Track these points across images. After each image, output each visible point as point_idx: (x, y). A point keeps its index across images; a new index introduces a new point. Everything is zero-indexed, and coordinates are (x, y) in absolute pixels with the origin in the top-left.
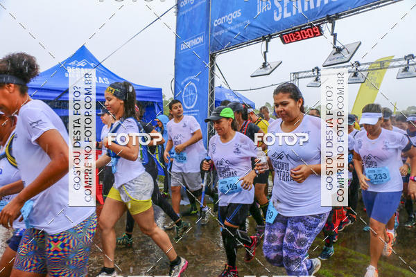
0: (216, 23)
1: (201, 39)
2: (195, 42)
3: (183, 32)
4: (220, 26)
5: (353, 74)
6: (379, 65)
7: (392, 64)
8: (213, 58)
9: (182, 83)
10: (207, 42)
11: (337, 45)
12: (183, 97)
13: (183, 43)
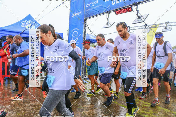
0: (87, 6)
1: (80, 12)
2: (78, 14)
3: (73, 9)
4: (89, 7)
6: (155, 26)
7: (160, 26)
9: (72, 31)
10: (83, 14)
11: (138, 15)
12: (72, 37)
13: (73, 14)
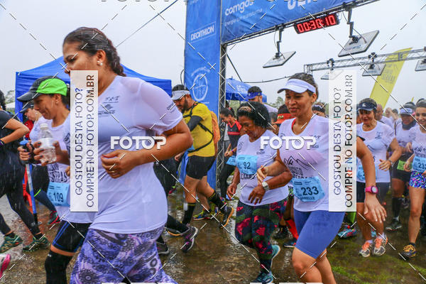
0: (228, 12)
1: (212, 29)
2: (205, 32)
3: (193, 22)
4: (232, 15)
5: (369, 66)
6: (397, 56)
7: (410, 55)
8: (224, 48)
9: (192, 75)
10: (219, 32)
11: (353, 34)
12: (193, 88)
13: (193, 33)
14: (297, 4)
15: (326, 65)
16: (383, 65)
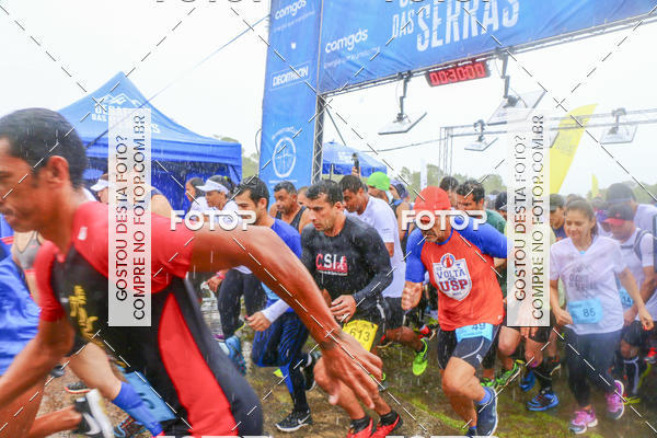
0: (329, 48)
1: (304, 71)
2: (294, 76)
8: (321, 102)
9: (274, 138)
10: (314, 76)
11: (509, 94)
12: (273, 158)
13: (277, 75)
14: (430, 43)
15: (472, 130)
16: (556, 132)
